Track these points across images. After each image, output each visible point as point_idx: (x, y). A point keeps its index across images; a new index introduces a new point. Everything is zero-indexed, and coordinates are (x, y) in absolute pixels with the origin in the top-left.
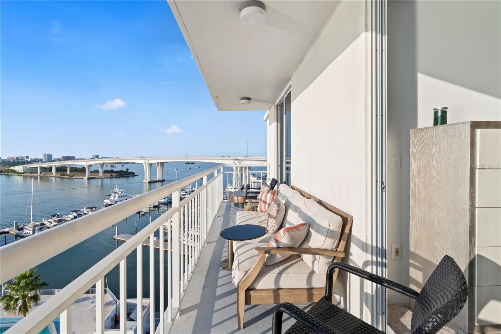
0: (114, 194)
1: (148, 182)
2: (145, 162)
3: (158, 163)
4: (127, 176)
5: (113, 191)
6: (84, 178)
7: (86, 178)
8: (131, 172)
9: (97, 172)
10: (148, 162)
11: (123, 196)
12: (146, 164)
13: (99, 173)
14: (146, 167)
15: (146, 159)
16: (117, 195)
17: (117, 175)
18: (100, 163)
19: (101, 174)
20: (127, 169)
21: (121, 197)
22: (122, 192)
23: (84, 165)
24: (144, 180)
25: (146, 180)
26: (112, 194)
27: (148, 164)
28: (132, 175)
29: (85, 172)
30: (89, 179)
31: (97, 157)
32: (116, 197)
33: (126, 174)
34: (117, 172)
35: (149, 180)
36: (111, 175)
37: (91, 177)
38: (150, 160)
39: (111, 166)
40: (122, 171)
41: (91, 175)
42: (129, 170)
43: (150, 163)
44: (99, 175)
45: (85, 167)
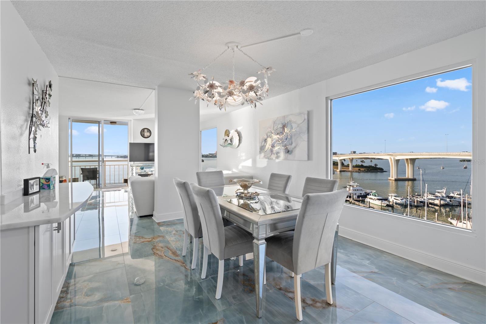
0: (349, 187)
1: (394, 179)
2: (391, 158)
3: (407, 159)
4: (376, 172)
5: (349, 184)
6: (337, 170)
7: (338, 170)
8: (380, 168)
9: (348, 166)
10: (394, 158)
11: (358, 190)
12: (392, 160)
13: (349, 167)
14: (392, 163)
15: (392, 155)
16: (351, 188)
17: (365, 170)
18: (350, 158)
19: (350, 169)
20: (376, 164)
21: (356, 190)
22: (357, 186)
23: (337, 160)
24: (390, 177)
25: (392, 177)
26: (348, 186)
27: (394, 160)
28: (381, 171)
29: (338, 166)
30: (341, 171)
31: (354, 152)
32: (351, 190)
33: (374, 169)
34: (366, 167)
35: (396, 178)
36: (359, 170)
37: (342, 170)
38: (396, 155)
39: (361, 161)
40: (371, 166)
41: (342, 168)
42: (377, 165)
43: (396, 159)
44: (349, 169)
45: (338, 162)
